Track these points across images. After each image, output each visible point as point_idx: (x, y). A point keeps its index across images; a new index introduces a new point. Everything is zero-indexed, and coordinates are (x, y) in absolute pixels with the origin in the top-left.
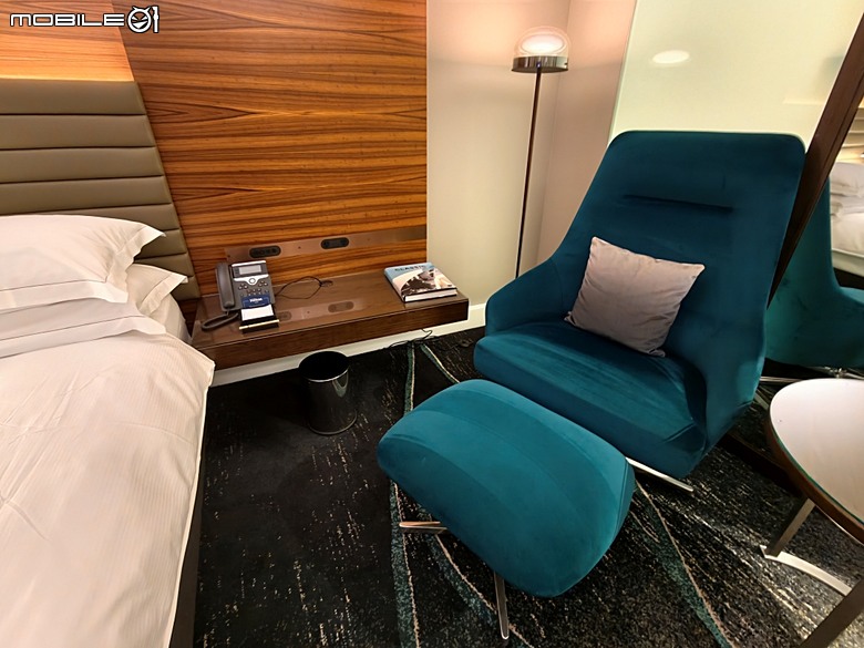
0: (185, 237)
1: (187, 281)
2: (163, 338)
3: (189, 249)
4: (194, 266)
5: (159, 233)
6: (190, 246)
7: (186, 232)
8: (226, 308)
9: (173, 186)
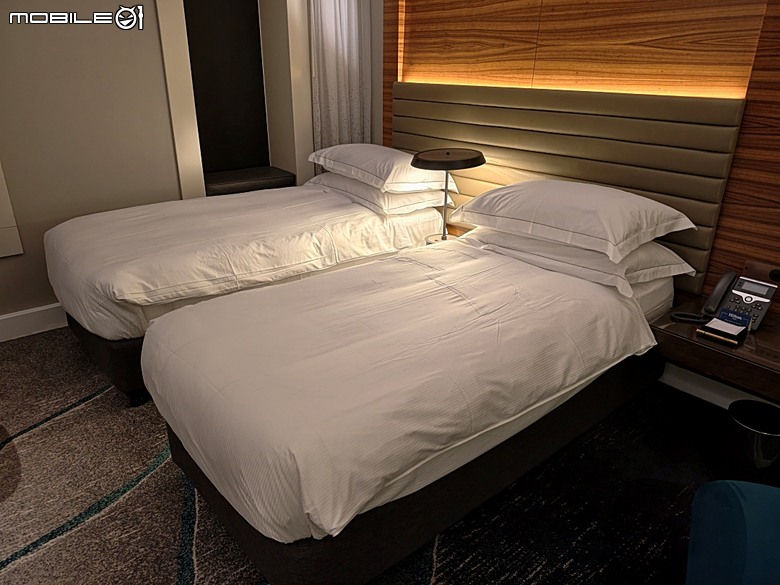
0: (716, 236)
1: (694, 275)
2: (628, 302)
3: (713, 248)
4: (709, 265)
5: (693, 226)
6: (717, 246)
7: (720, 232)
8: (706, 311)
9: (729, 189)
